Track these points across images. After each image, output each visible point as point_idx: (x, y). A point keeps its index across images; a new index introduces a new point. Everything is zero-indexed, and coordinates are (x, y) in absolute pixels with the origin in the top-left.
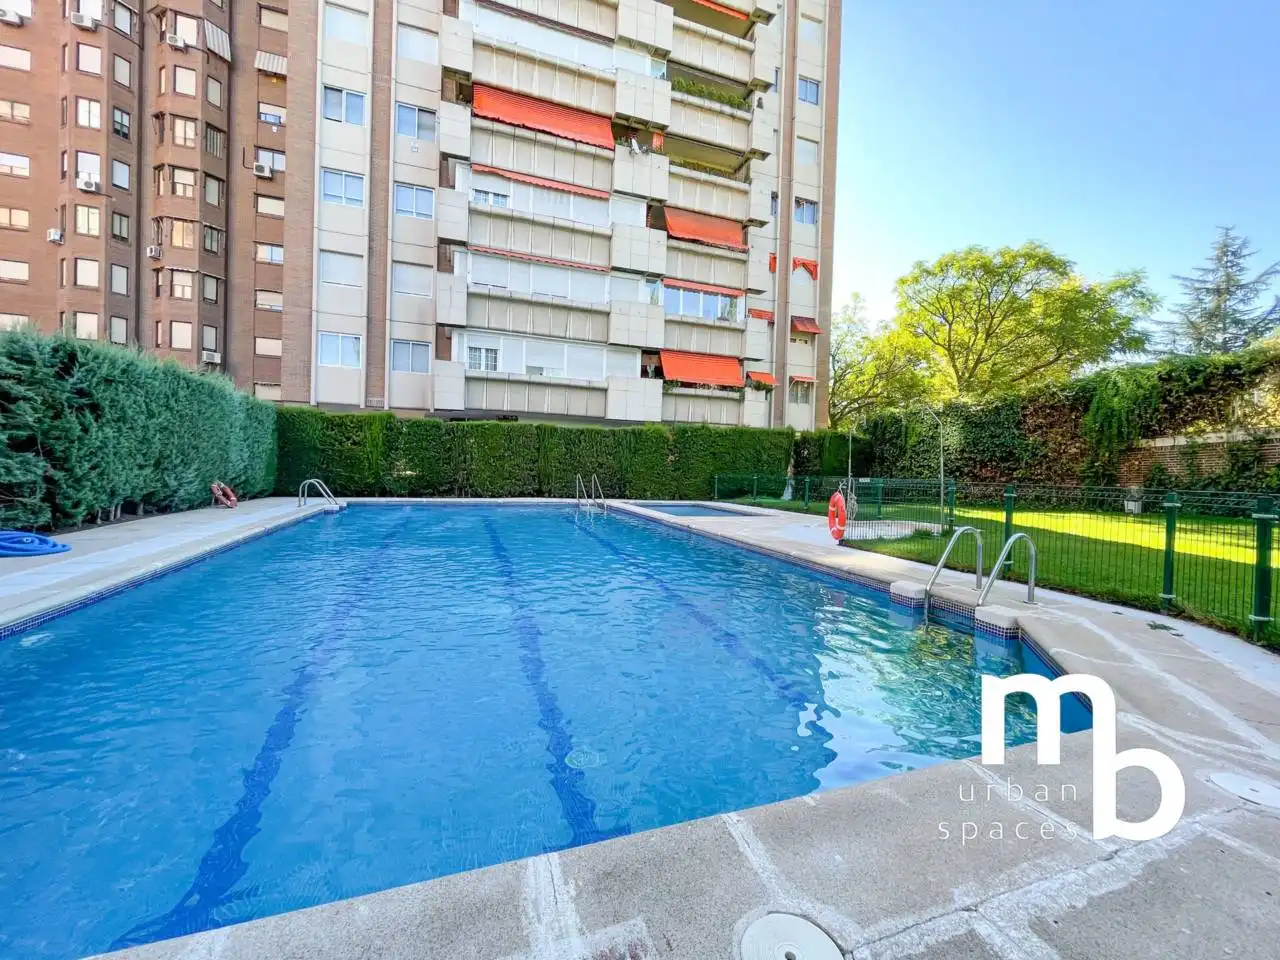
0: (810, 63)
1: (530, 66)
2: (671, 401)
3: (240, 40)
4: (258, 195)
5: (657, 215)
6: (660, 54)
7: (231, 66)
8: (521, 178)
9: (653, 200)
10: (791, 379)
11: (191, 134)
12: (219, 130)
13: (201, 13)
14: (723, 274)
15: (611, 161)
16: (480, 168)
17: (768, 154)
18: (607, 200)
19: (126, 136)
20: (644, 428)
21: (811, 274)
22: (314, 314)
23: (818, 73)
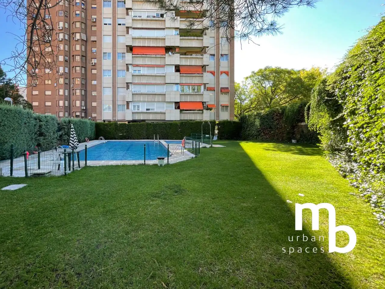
1: (145, 40)
2: (183, 115)
3: (88, 35)
4: (92, 69)
5: (178, 69)
7: (86, 41)
8: (144, 66)
9: (176, 65)
10: (221, 105)
11: (79, 59)
12: (84, 56)
13: (80, 32)
14: (196, 80)
15: (165, 58)
16: (134, 65)
17: (208, 46)
18: (164, 67)
19: (67, 61)
21: (227, 75)
22: (102, 101)
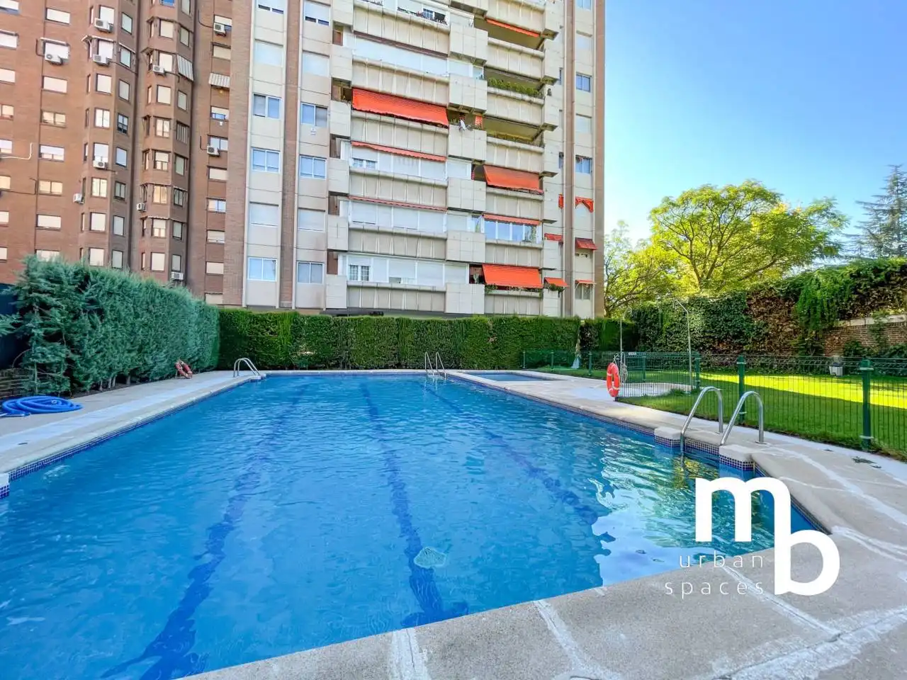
0: (584, 64)
1: (390, 74)
2: (491, 299)
3: (199, 67)
4: (209, 167)
5: (479, 171)
6: (479, 62)
7: (194, 84)
8: (385, 149)
9: (476, 161)
10: (577, 282)
11: (167, 129)
12: (185, 126)
13: (175, 51)
14: (526, 210)
15: (447, 136)
16: (357, 144)
17: (556, 126)
18: (443, 162)
19: (125, 132)
20: (471, 318)
21: (589, 208)
22: (245, 245)
23: (588, 71)
